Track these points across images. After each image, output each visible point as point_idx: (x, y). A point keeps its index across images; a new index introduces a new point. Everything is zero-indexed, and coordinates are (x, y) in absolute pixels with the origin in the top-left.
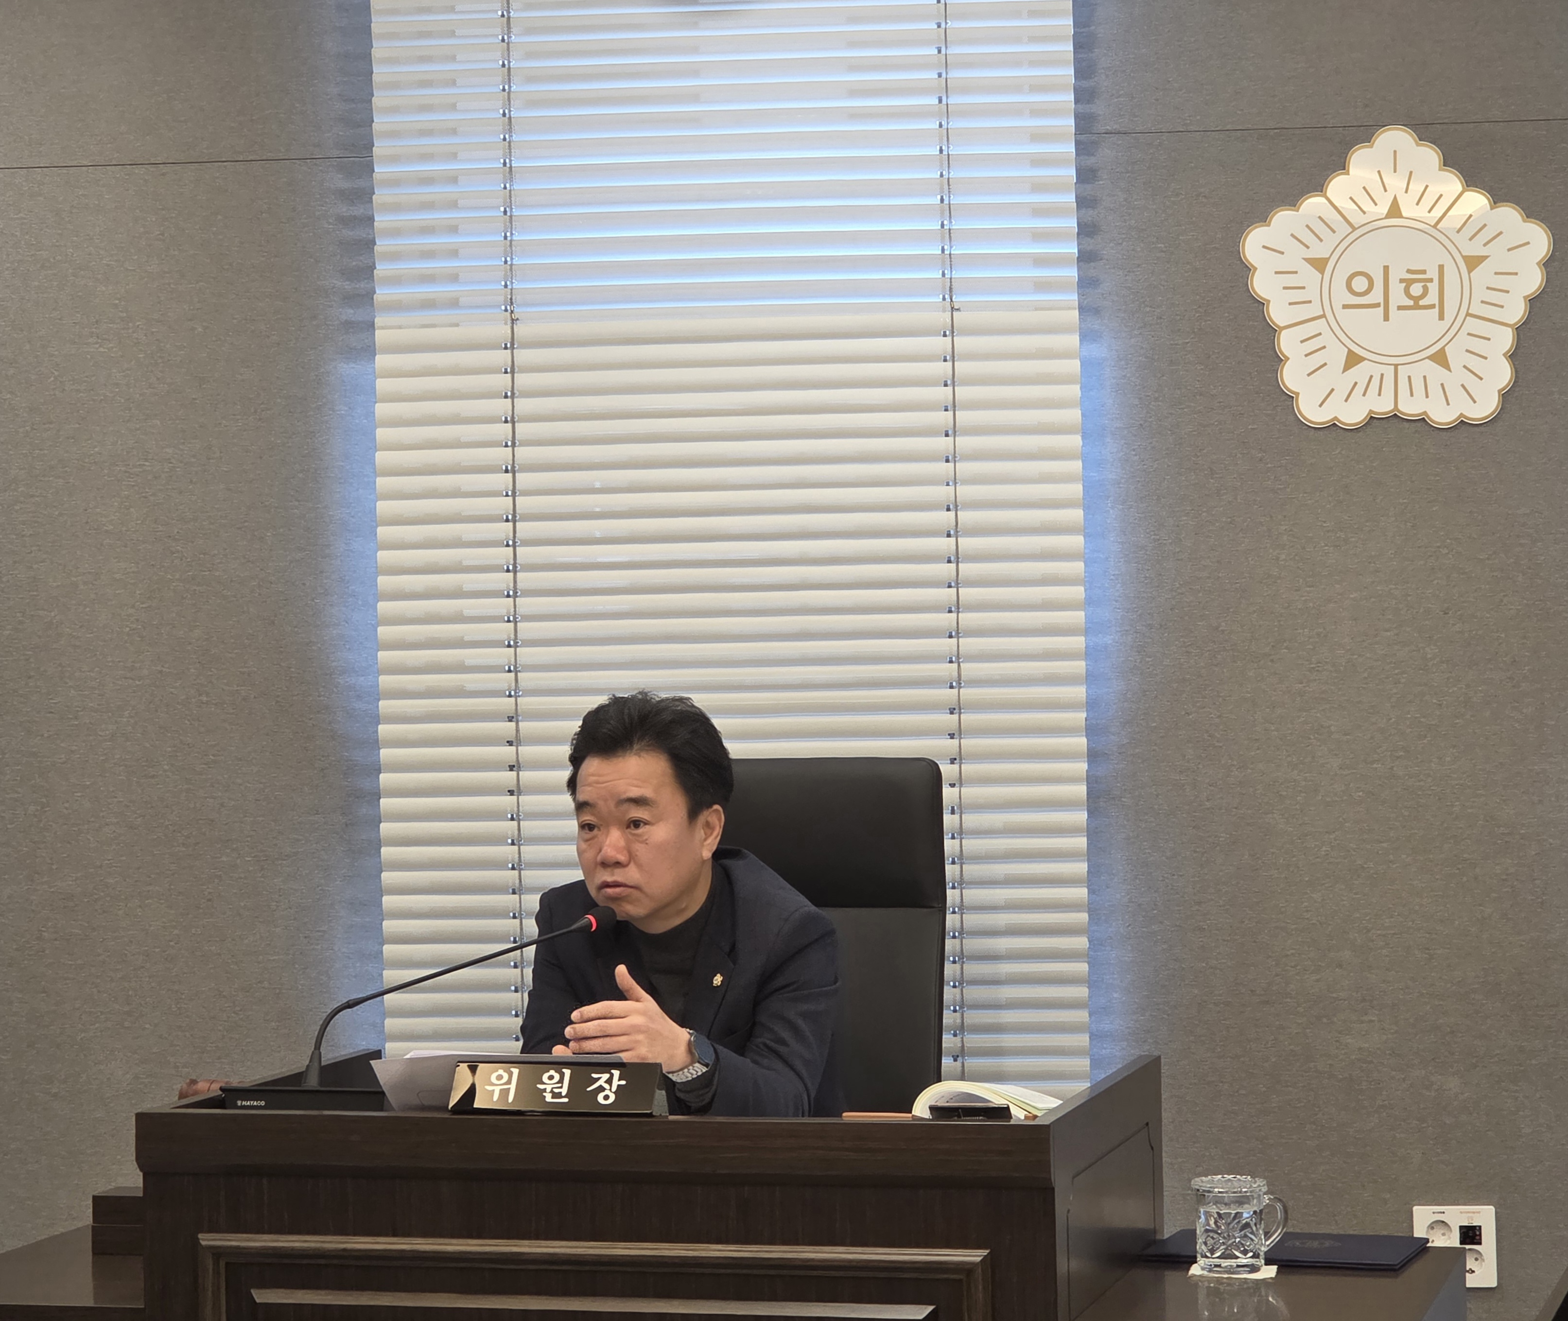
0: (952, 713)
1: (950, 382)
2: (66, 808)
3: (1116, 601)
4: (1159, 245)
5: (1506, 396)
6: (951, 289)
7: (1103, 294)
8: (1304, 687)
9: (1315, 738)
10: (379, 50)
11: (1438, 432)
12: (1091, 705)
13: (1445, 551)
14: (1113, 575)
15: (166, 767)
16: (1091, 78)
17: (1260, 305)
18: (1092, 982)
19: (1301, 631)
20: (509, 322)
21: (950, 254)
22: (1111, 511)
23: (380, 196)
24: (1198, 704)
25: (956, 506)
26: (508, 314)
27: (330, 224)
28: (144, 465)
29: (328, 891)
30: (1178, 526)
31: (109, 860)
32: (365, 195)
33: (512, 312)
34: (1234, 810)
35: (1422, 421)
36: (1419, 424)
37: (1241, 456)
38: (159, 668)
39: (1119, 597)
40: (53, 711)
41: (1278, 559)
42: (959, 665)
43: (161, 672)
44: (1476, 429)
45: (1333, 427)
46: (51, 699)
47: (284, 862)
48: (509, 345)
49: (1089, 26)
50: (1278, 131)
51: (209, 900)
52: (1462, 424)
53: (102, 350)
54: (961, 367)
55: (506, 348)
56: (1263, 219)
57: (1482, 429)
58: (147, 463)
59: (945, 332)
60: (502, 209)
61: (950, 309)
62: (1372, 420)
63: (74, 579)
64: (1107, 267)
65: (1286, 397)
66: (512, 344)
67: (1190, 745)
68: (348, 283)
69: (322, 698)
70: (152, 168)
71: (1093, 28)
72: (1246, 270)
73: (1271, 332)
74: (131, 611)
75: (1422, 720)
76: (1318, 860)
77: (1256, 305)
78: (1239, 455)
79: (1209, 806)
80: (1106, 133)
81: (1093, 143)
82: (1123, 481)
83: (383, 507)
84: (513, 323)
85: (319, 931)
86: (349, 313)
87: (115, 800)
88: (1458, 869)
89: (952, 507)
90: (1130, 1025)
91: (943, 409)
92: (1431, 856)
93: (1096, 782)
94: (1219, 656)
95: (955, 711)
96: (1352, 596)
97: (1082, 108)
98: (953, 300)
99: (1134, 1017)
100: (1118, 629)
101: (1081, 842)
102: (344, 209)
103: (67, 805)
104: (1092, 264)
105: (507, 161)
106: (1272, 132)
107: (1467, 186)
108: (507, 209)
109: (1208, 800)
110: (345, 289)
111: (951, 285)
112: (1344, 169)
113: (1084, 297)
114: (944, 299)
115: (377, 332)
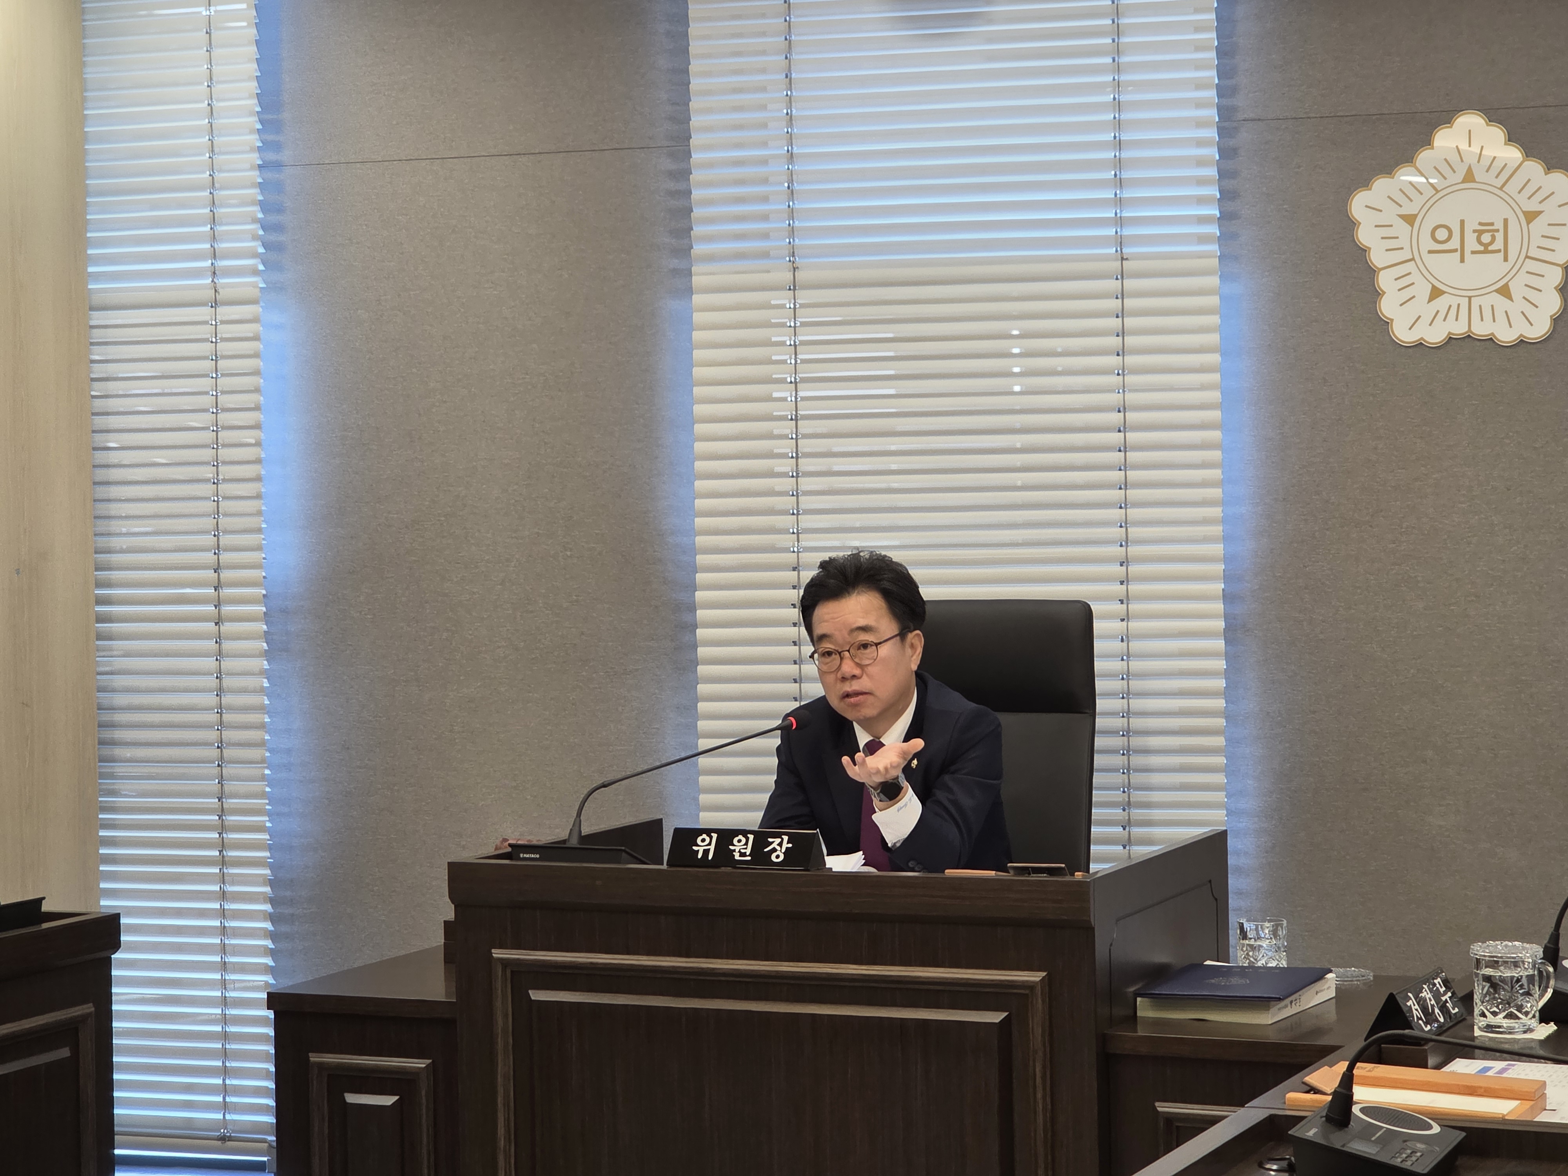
0: (1121, 565)
1: (1121, 314)
2: (470, 635)
3: (1250, 481)
4: (1285, 207)
5: (1556, 321)
6: (1121, 243)
7: (1241, 245)
8: (1397, 546)
9: (1405, 586)
10: (695, 66)
11: (1502, 348)
12: (1227, 559)
13: (1507, 441)
14: (1248, 460)
15: (541, 605)
16: (1233, 78)
17: (1364, 251)
18: (1227, 770)
19: (1394, 503)
20: (792, 269)
21: (1121, 217)
22: (1246, 411)
23: (696, 176)
24: (1313, 559)
25: (1125, 408)
26: (791, 263)
27: (660, 196)
28: (525, 378)
29: (661, 698)
30: (1298, 422)
31: (501, 673)
32: (685, 173)
33: (793, 262)
34: (1341, 641)
35: (1491, 340)
36: (1488, 343)
37: (1347, 368)
38: (536, 530)
39: (1252, 477)
40: (459, 562)
41: (1376, 448)
42: (1127, 529)
43: (538, 533)
44: (1532, 346)
45: (1420, 345)
46: (460, 553)
47: (628, 676)
48: (792, 288)
49: (1232, 38)
50: (1378, 116)
51: (573, 704)
52: (1522, 342)
53: (495, 292)
54: (1129, 303)
55: (790, 289)
56: (1366, 184)
57: (1538, 346)
58: (528, 377)
59: (1117, 276)
60: (786, 185)
61: (1120, 258)
62: (1450, 339)
63: (475, 464)
64: (1245, 224)
65: (1383, 322)
66: (795, 287)
67: (1307, 591)
68: (674, 240)
69: (656, 553)
70: (531, 157)
71: (1234, 39)
72: (1352, 225)
73: (1372, 272)
74: (515, 487)
75: (1490, 572)
76: (1407, 680)
77: (1360, 251)
78: (1346, 368)
79: (1321, 638)
80: (1244, 120)
81: (1236, 128)
82: (1256, 388)
83: (699, 409)
84: (794, 271)
85: (654, 728)
86: (675, 263)
87: (505, 629)
88: (1518, 688)
89: (1122, 409)
90: (1260, 805)
91: (1116, 335)
92: (1496, 678)
93: (1235, 619)
94: (1330, 522)
95: (1124, 564)
96: (1434, 476)
97: (1225, 101)
98: (1123, 252)
99: (1264, 799)
100: (1251, 502)
101: (1222, 664)
102: (672, 185)
103: (470, 632)
104: (1234, 222)
105: (790, 148)
106: (1374, 117)
107: (1527, 156)
108: (790, 185)
109: (1322, 633)
110: (672, 245)
111: (1121, 240)
112: (1430, 145)
113: (1227, 247)
114: (1117, 251)
115: (693, 277)
